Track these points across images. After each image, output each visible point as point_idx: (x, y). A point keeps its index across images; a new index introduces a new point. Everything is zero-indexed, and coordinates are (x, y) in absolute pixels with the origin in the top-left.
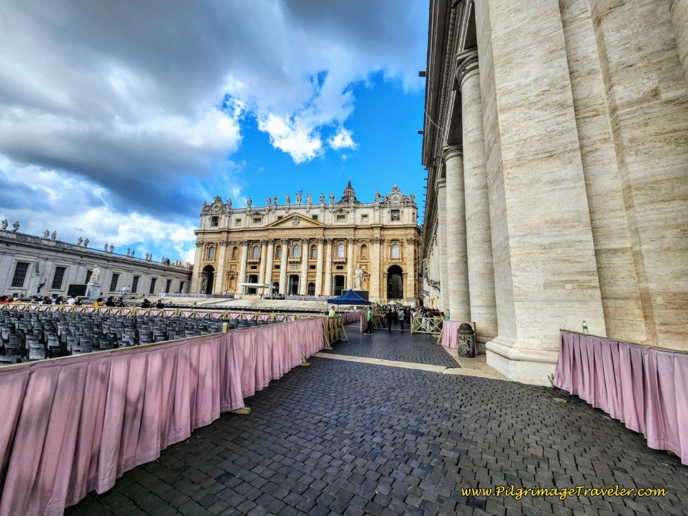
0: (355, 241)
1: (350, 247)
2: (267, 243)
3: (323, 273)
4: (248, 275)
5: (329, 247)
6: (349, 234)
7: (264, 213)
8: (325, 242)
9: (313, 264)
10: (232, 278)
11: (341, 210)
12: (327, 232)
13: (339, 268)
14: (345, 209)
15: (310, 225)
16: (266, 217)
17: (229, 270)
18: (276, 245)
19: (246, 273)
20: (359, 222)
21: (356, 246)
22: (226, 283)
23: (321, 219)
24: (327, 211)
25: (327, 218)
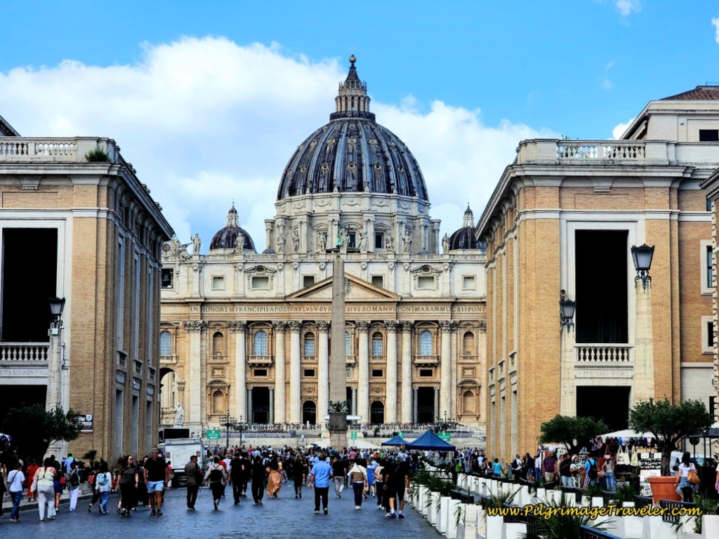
0: (453, 327)
1: (445, 336)
2: (286, 328)
3: (399, 384)
4: (251, 387)
5: (406, 336)
6: (444, 315)
7: (275, 267)
8: (399, 328)
9: (377, 367)
10: (218, 393)
11: (425, 268)
12: (402, 310)
13: (423, 373)
14: (433, 266)
15: (371, 297)
16: (279, 275)
17: (210, 380)
18: (305, 332)
19: (247, 384)
20: (459, 292)
21: (454, 335)
22: (208, 403)
23: (388, 284)
24: (400, 268)
25: (400, 282)
